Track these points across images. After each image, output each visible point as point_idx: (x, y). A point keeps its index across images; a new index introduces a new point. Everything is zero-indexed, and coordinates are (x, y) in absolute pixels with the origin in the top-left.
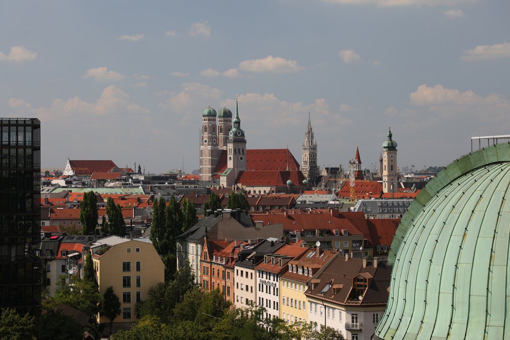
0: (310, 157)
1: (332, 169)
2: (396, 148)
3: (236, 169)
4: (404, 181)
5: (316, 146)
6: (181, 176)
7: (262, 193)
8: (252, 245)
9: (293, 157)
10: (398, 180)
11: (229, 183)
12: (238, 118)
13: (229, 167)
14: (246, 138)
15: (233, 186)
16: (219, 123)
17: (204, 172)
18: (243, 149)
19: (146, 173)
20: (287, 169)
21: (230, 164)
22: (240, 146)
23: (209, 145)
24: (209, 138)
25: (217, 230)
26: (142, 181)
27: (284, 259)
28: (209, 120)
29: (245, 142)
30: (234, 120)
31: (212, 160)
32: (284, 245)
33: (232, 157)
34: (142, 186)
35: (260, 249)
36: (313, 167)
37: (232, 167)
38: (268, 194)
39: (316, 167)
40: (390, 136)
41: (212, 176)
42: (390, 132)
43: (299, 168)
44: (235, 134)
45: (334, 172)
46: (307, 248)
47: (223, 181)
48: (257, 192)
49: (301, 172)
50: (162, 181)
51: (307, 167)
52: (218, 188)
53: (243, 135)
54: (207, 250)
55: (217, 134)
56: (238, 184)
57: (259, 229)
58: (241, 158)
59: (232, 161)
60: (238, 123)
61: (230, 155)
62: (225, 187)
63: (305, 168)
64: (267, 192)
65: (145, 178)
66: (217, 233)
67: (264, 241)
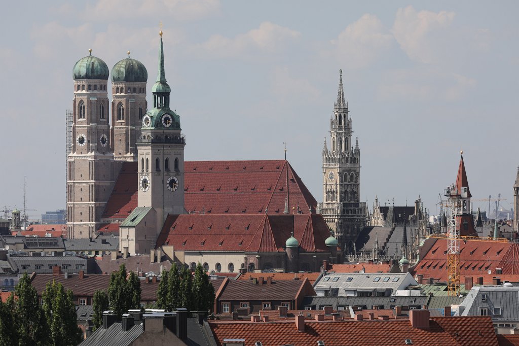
0: (341, 181)
1: (397, 210)
3: (159, 211)
5: (357, 152)
6: (18, 227)
7: (225, 269)
9: (299, 180)
11: (142, 247)
12: (163, 82)
13: (140, 204)
15: (152, 252)
16: (114, 94)
17: (77, 216)
18: (176, 161)
20: (286, 211)
21: (144, 198)
22: (169, 152)
23: (89, 149)
24: (90, 131)
28: (89, 88)
29: (181, 142)
30: (153, 86)
31: (96, 186)
33: (149, 179)
36: (349, 205)
37: (151, 206)
39: (357, 204)
41: (98, 227)
44: (158, 124)
45: (402, 216)
47: (127, 240)
48: (213, 268)
49: (320, 217)
51: (336, 204)
52: (113, 257)
53: (176, 125)
55: (110, 123)
56: (164, 248)
58: (172, 183)
59: (149, 189)
60: (164, 95)
61: (145, 175)
62: (133, 253)
63: (330, 207)
64: (237, 267)
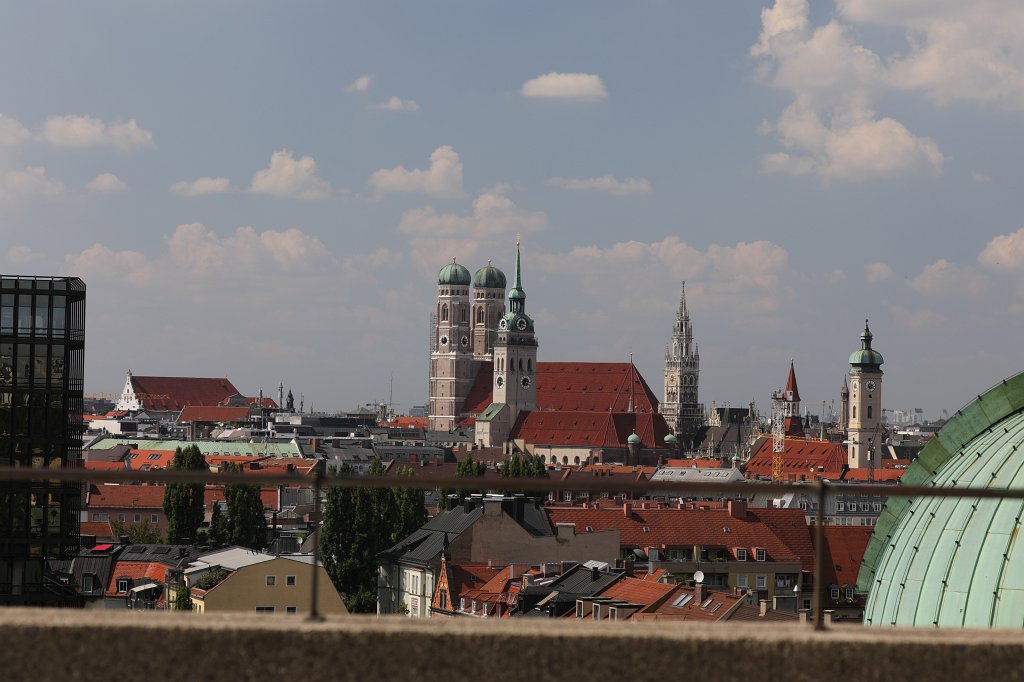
0: (681, 383)
1: (732, 411)
2: (881, 367)
3: (512, 407)
4: (898, 444)
5: (697, 356)
6: (385, 419)
7: (571, 462)
8: (549, 575)
9: (643, 381)
10: (883, 440)
11: (495, 438)
12: (519, 289)
13: (496, 400)
14: (537, 335)
15: (505, 445)
16: (475, 299)
17: (438, 410)
18: (529, 361)
19: (307, 410)
20: (630, 410)
21: (499, 395)
22: (523, 353)
23: (451, 349)
24: (452, 333)
25: (471, 540)
26: (297, 427)
27: (621, 610)
28: (452, 293)
29: (533, 344)
30: (511, 293)
31: (457, 383)
32: (621, 577)
33: (504, 377)
34: (297, 439)
35: (569, 585)
36: (689, 406)
37: (504, 402)
38: (586, 464)
39: (696, 405)
40: (868, 339)
41: (457, 421)
42: (867, 330)
43: (656, 410)
44: (513, 327)
45: (737, 418)
46: (673, 586)
47: (483, 433)
48: (560, 460)
49: (661, 415)
50: (341, 430)
51: (676, 405)
52: (469, 448)
53: (530, 329)
54: (446, 586)
55: (471, 325)
56: (516, 441)
57: (565, 540)
58: (525, 382)
59: (503, 387)
60: (519, 300)
61: (500, 373)
62: (487, 445)
63: (670, 407)
64: (583, 459)
65: (304, 420)
66: (469, 548)
67: (577, 569)
